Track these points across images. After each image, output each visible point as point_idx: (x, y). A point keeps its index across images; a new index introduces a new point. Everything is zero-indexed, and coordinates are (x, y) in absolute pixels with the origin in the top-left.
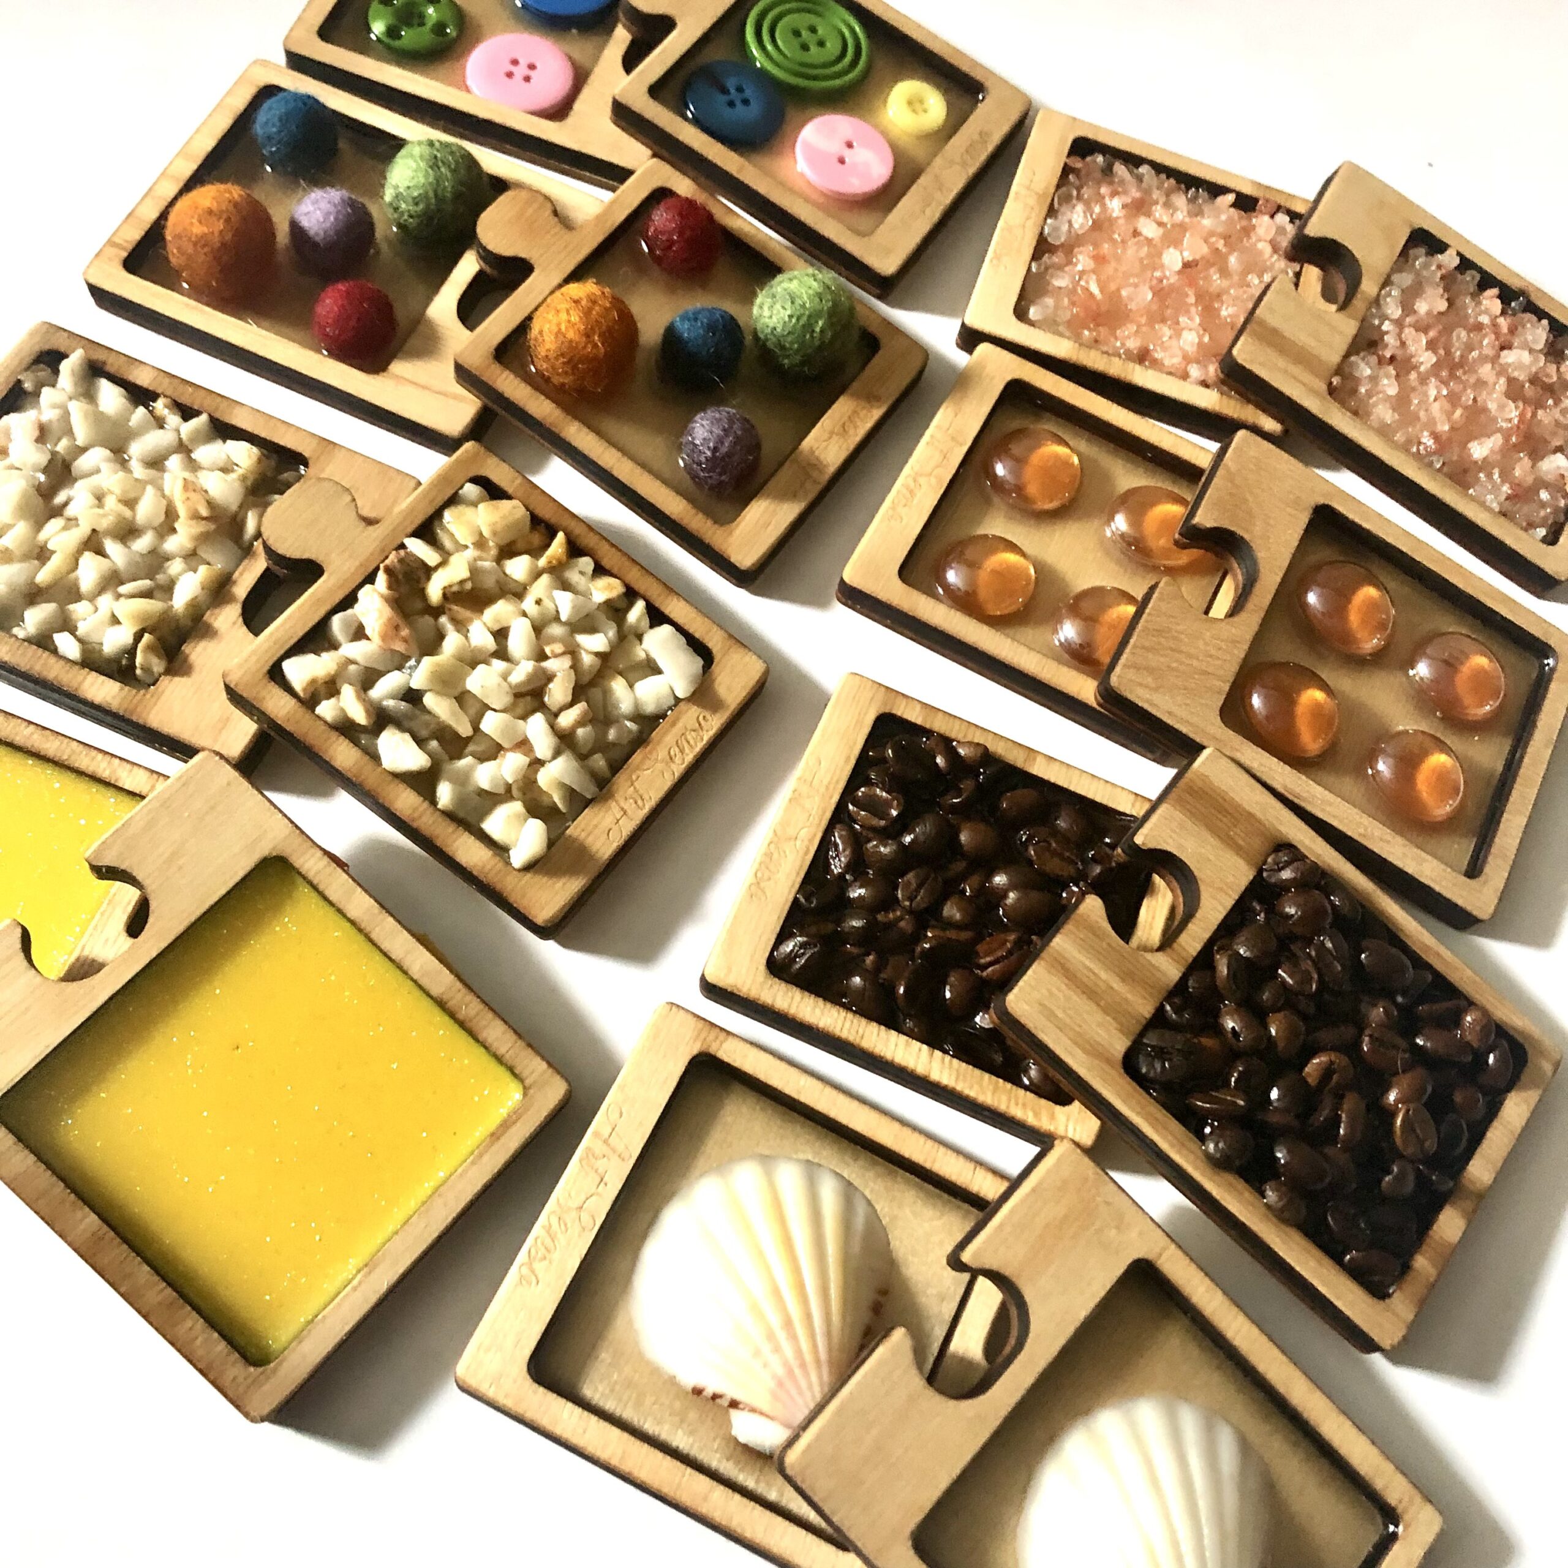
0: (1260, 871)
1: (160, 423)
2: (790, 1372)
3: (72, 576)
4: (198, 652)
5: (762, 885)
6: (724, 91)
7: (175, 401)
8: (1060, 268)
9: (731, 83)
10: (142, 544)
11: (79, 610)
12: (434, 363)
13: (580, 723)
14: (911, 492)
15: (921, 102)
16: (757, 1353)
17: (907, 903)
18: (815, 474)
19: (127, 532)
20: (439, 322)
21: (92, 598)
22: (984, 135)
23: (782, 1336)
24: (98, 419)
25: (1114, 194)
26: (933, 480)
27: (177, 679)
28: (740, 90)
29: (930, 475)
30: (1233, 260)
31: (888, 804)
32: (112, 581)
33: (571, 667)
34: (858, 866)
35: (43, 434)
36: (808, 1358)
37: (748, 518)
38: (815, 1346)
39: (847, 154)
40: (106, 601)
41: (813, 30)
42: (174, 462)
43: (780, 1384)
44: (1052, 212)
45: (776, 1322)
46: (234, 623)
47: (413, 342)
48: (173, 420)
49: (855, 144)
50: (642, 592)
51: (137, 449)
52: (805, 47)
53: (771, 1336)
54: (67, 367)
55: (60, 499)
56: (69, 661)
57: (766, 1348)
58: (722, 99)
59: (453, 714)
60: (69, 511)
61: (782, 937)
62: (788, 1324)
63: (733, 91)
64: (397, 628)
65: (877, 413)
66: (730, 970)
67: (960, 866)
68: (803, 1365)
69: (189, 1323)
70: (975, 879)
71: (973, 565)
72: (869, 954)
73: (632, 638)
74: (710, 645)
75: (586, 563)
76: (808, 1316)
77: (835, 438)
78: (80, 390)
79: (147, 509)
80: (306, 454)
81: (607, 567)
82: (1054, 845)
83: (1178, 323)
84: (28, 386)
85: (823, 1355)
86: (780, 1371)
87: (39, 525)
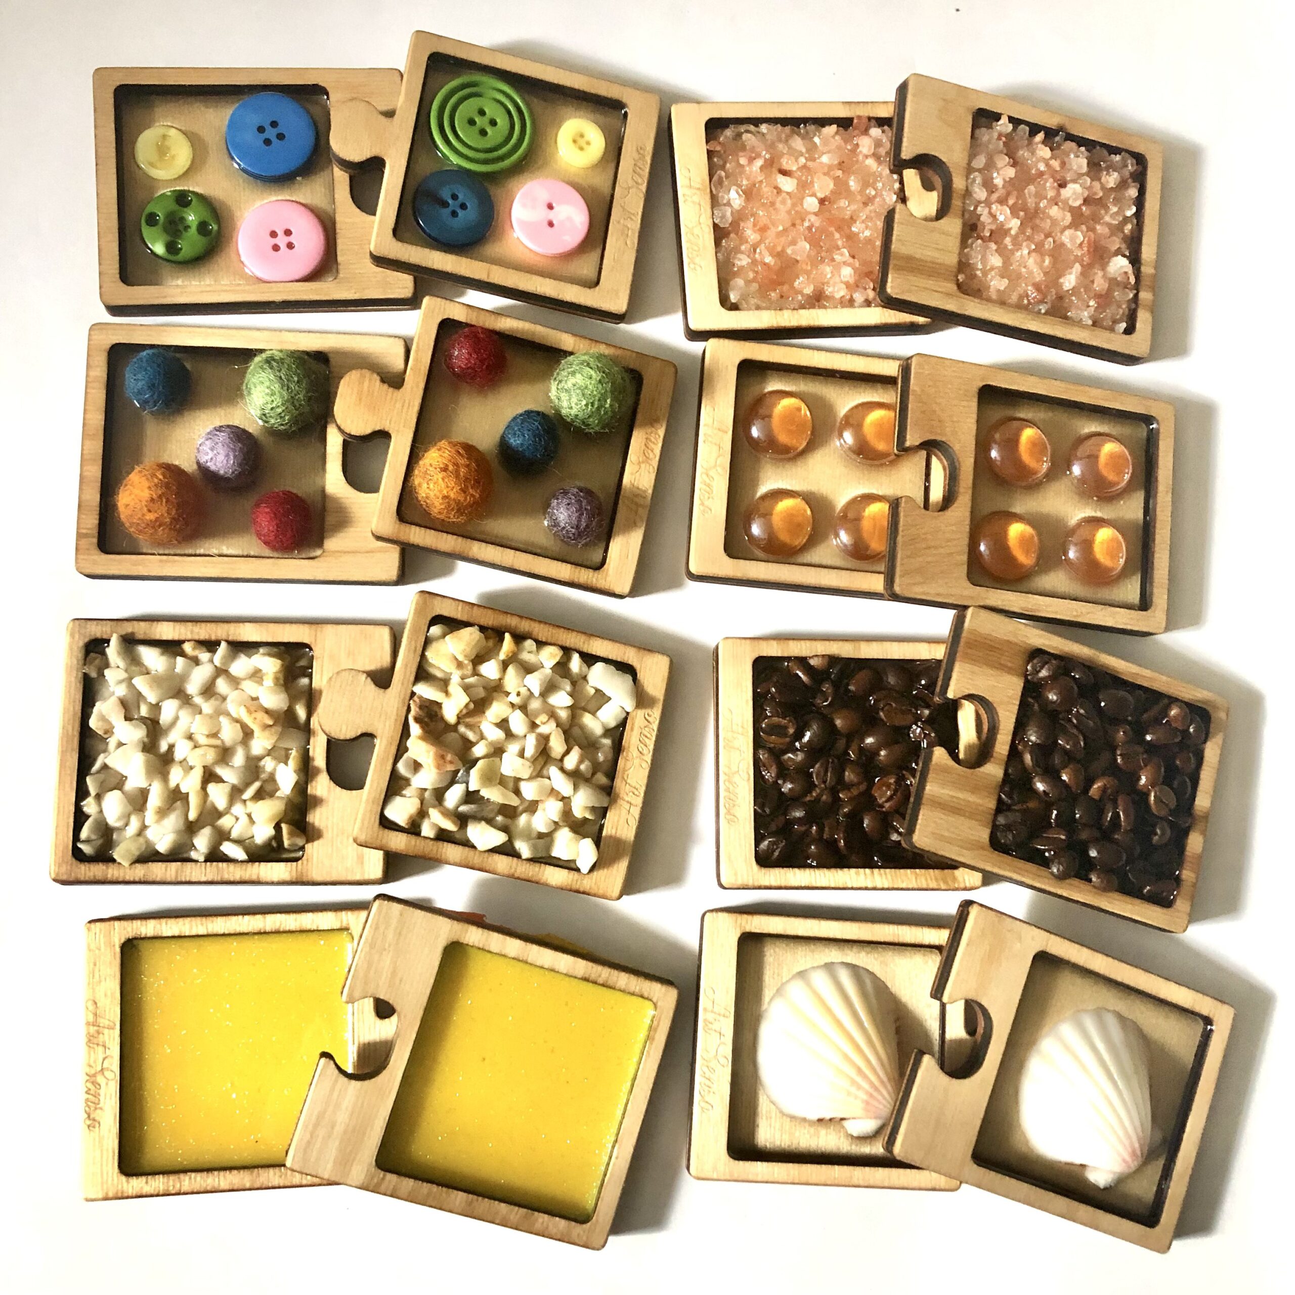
0: (1026, 676)
1: (196, 661)
2: (871, 1095)
3: (208, 803)
4: (316, 818)
5: (732, 811)
6: (445, 204)
7: (195, 641)
8: (737, 250)
9: (445, 194)
10: (239, 759)
11: (225, 822)
12: (352, 529)
13: (581, 761)
14: (709, 486)
15: (582, 136)
16: (849, 1094)
17: (823, 786)
18: (640, 501)
19: (225, 754)
20: (339, 496)
21: (227, 811)
22: (640, 150)
23: (859, 1080)
24: (157, 681)
25: (751, 160)
26: (719, 470)
27: (316, 843)
28: (454, 197)
29: (715, 466)
30: (853, 184)
31: (786, 728)
32: (236, 793)
33: (557, 726)
34: (783, 772)
35: (128, 709)
36: (877, 1083)
37: (613, 557)
38: (878, 1076)
39: (551, 215)
40: (238, 809)
41: (482, 113)
42: (222, 685)
43: (867, 1103)
44: (715, 201)
45: (853, 1073)
46: (329, 788)
47: (330, 520)
48: (204, 656)
49: (554, 205)
50: (572, 646)
51: (193, 687)
52: (483, 133)
53: (853, 1082)
54: (113, 651)
55: (164, 747)
56: (242, 862)
57: (853, 1090)
58: (446, 212)
59: (503, 795)
60: (178, 755)
61: (758, 840)
62: (860, 1071)
63: (450, 201)
64: (443, 757)
65: (661, 432)
66: (736, 874)
67: (841, 743)
68: (876, 1089)
69: (540, 1220)
70: (854, 746)
71: (767, 515)
72: (811, 827)
73: (581, 681)
74: (630, 662)
75: (529, 644)
76: (868, 1061)
77: (643, 466)
78: (128, 661)
79: (229, 733)
80: (306, 641)
81: (544, 640)
82: (894, 705)
83: (833, 260)
84: (94, 674)
85: (885, 1079)
86: (865, 1097)
87: (164, 776)
